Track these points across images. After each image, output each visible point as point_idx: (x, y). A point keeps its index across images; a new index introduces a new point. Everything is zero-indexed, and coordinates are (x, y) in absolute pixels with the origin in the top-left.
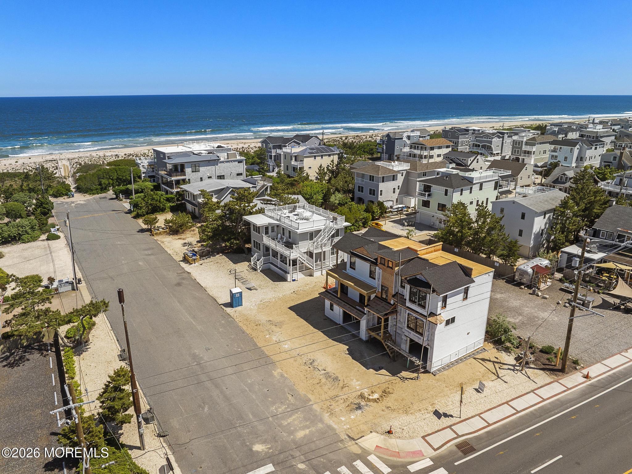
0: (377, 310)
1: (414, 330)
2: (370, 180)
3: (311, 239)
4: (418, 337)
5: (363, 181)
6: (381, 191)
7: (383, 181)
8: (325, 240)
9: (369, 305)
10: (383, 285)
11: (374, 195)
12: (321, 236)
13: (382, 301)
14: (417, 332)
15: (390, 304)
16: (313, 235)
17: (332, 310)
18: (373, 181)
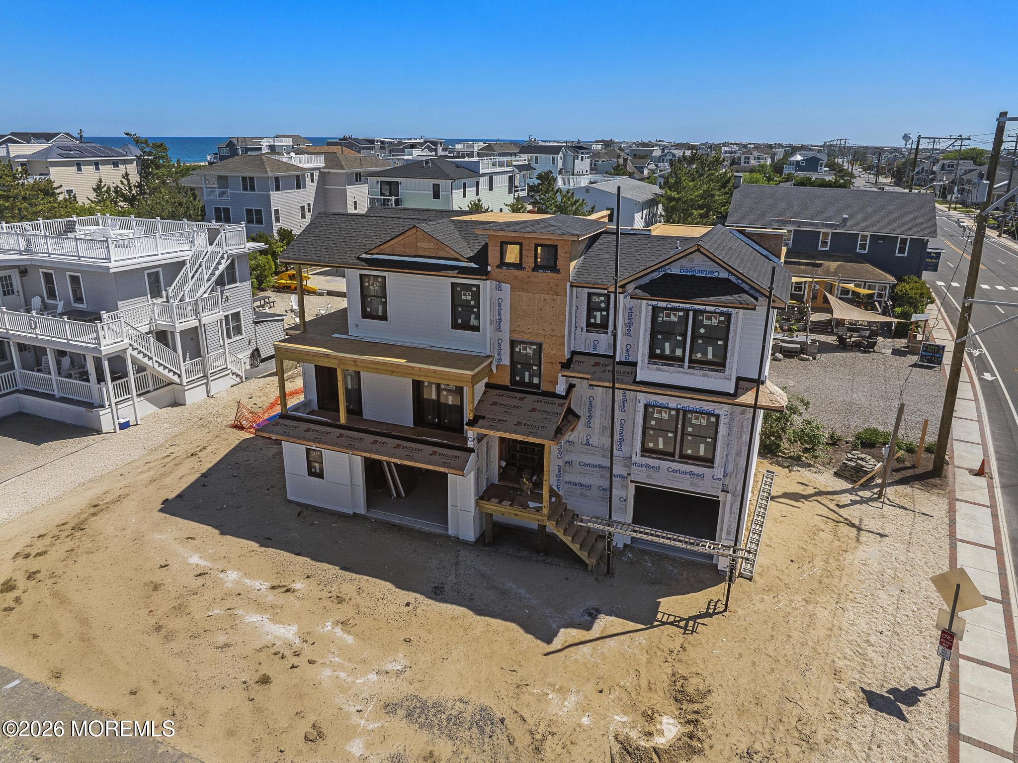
0: (519, 424)
1: (672, 455)
2: (245, 189)
3: (156, 292)
4: (691, 473)
5: (226, 194)
6: (277, 211)
7: (278, 189)
8: (202, 290)
9: (483, 418)
10: (518, 337)
11: (260, 222)
12: (185, 281)
13: (519, 395)
14: (685, 458)
15: (554, 395)
16: (158, 281)
17: (320, 475)
18: (253, 189)
